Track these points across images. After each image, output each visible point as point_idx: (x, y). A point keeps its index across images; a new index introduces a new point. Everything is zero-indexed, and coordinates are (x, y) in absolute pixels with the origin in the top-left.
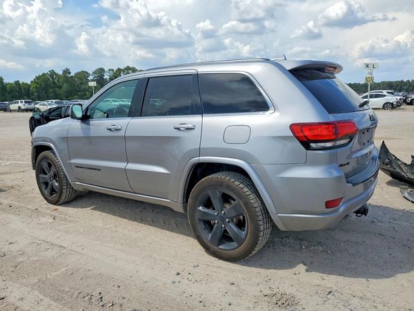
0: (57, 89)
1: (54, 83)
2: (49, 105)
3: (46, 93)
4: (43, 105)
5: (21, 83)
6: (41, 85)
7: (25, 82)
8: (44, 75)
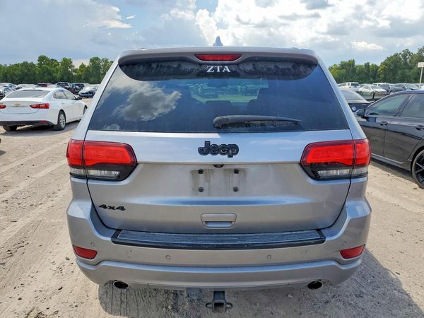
0: (407, 71)
1: (406, 63)
2: (372, 88)
3: (394, 75)
4: (367, 88)
5: (370, 64)
6: (390, 66)
7: (375, 64)
8: (396, 55)
